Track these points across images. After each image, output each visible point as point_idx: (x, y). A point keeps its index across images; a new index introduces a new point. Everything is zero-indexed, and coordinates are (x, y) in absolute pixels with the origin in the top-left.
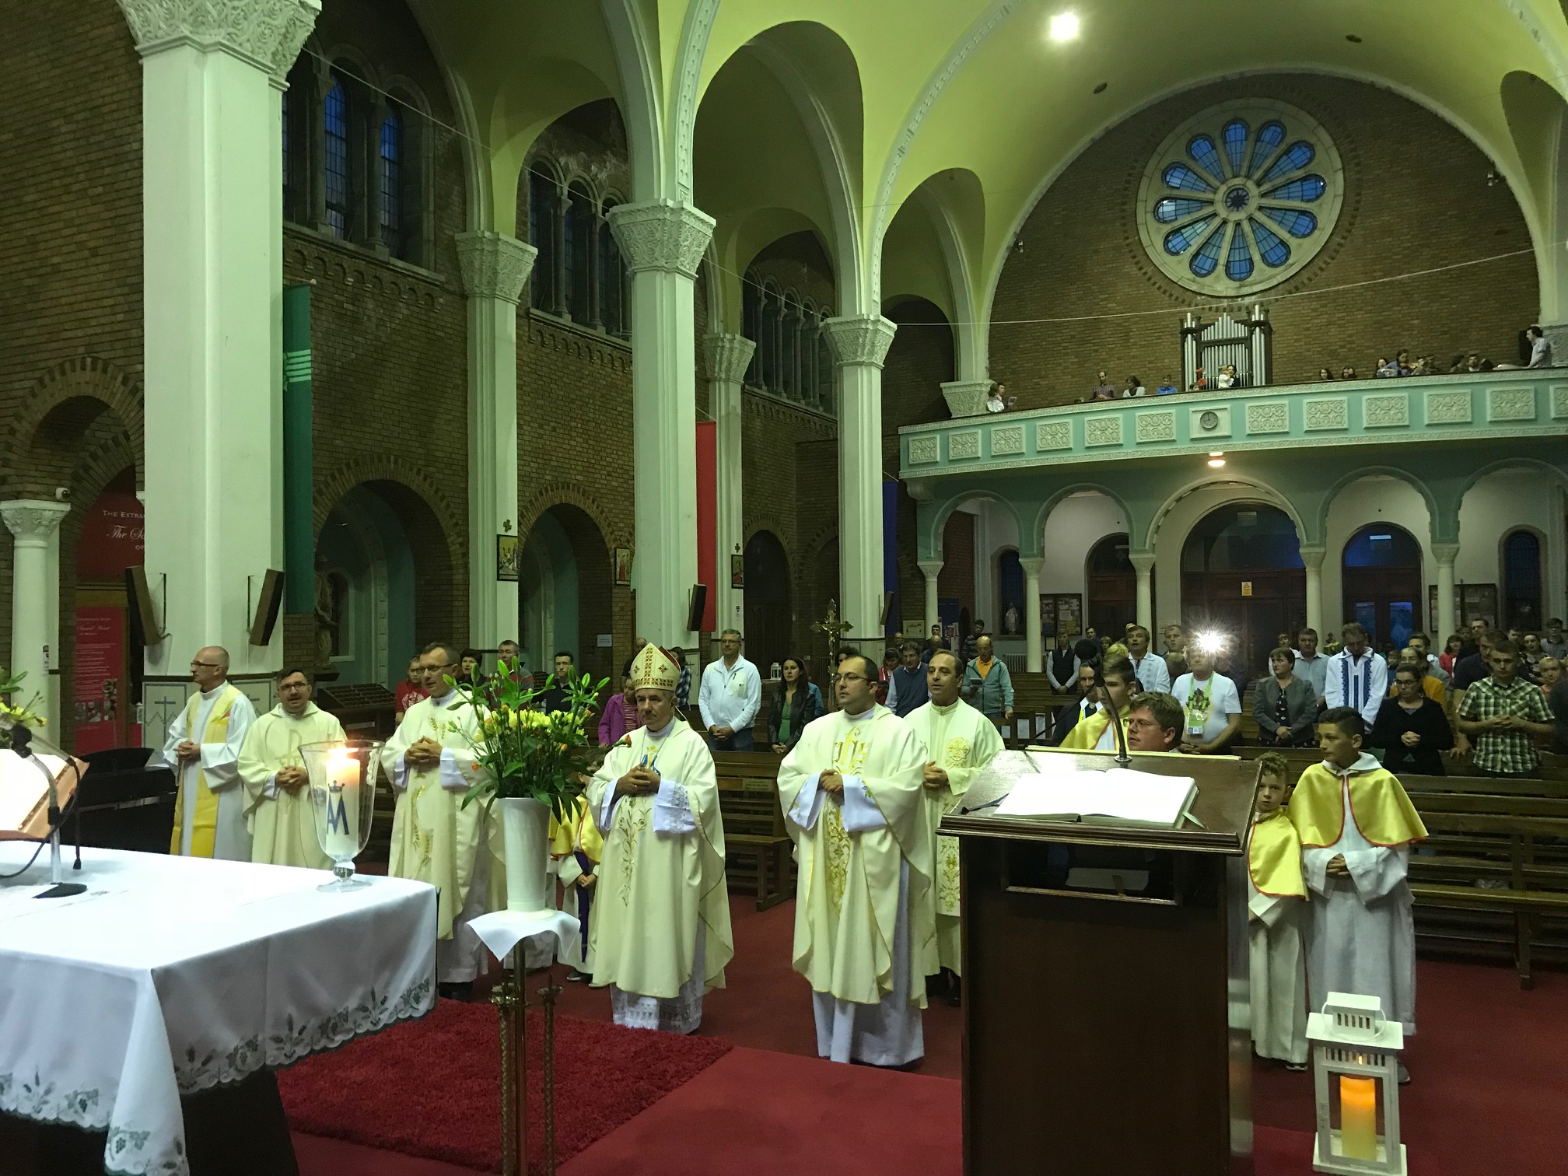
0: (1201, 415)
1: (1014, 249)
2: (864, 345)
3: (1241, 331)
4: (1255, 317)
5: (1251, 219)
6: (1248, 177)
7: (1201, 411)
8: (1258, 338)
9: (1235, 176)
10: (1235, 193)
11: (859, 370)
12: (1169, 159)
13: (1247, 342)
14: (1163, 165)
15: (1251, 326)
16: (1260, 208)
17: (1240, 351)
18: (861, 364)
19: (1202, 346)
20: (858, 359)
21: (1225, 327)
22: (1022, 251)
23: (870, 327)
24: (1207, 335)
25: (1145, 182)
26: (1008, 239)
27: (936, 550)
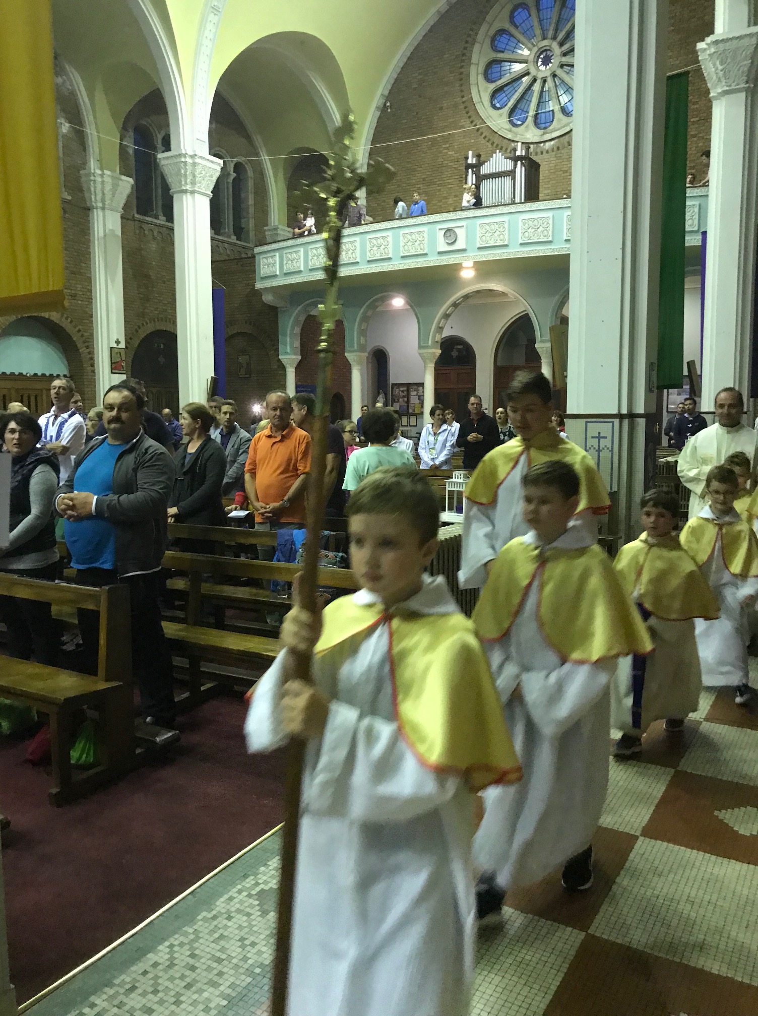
0: (444, 231)
1: (383, 109)
2: (185, 175)
3: (508, 165)
4: (518, 153)
5: (554, 75)
6: (554, 38)
7: (445, 229)
8: (520, 171)
9: (544, 38)
10: (544, 54)
11: (184, 197)
12: (497, 26)
13: (511, 174)
14: (492, 32)
15: (516, 159)
16: (562, 66)
17: (508, 181)
18: (185, 191)
19: (480, 178)
20: (184, 188)
21: (498, 162)
22: (389, 110)
23: (189, 160)
24: (485, 170)
25: (477, 47)
26: (377, 101)
27: (291, 346)
